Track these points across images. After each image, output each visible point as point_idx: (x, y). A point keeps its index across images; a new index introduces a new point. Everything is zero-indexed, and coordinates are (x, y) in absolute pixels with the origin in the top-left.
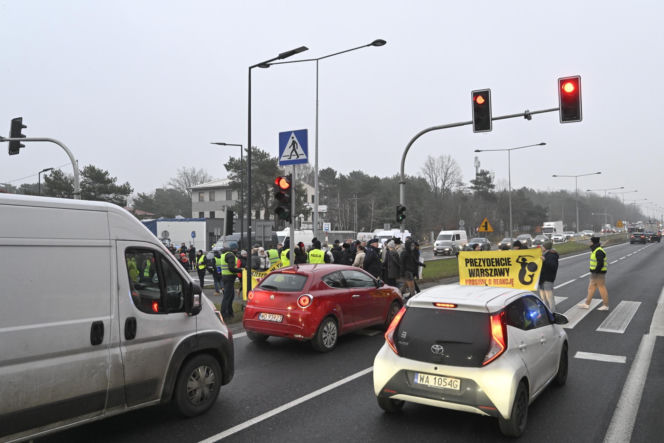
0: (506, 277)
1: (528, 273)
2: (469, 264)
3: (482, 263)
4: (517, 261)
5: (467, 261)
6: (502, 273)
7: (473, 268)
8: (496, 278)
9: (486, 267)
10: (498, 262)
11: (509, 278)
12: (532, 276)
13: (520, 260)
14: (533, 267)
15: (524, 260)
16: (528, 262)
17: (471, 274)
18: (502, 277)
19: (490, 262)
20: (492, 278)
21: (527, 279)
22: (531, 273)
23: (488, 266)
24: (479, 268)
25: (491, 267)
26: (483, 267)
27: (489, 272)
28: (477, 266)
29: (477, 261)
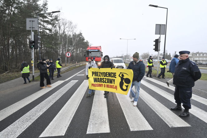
0: (113, 84)
2: (94, 75)
5: (93, 73)
6: (111, 82)
7: (96, 77)
8: (108, 84)
10: (110, 74)
12: (127, 86)
15: (123, 75)
16: (125, 77)
17: (95, 80)
18: (111, 84)
19: (105, 74)
20: (106, 84)
21: (124, 88)
22: (127, 85)
23: (104, 76)
24: (99, 77)
25: (106, 77)
26: (101, 77)
27: (105, 80)
28: (98, 76)
29: (98, 73)
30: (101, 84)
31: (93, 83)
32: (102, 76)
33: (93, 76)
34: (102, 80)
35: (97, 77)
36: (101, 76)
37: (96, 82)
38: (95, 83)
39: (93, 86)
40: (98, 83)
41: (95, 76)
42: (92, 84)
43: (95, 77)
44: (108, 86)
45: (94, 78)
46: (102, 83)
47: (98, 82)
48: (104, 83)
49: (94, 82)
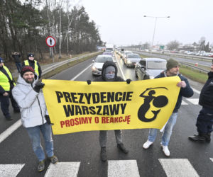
1: (153, 108)
2: (63, 99)
3: (84, 99)
4: (141, 95)
5: (59, 95)
7: (71, 104)
8: (106, 116)
9: (92, 104)
10: (111, 96)
11: (124, 116)
12: (156, 113)
13: (146, 94)
14: (162, 101)
17: (69, 111)
18: (115, 116)
19: (99, 97)
20: (100, 116)
21: (149, 115)
22: (156, 109)
23: (94, 102)
24: (81, 105)
25: (100, 104)
26: (86, 105)
27: (96, 110)
28: (77, 102)
29: (75, 96)
30: (86, 118)
31: (65, 118)
32: (89, 103)
33: (59, 101)
34: (89, 111)
35: (75, 104)
36: (84, 103)
37: (73, 114)
38: (71, 117)
39: (64, 126)
40: (79, 116)
41: (67, 101)
42: (61, 122)
43: (66, 104)
44: (104, 121)
45: (64, 106)
46: (90, 115)
47: (77, 114)
48: (96, 115)
49: (68, 115)
